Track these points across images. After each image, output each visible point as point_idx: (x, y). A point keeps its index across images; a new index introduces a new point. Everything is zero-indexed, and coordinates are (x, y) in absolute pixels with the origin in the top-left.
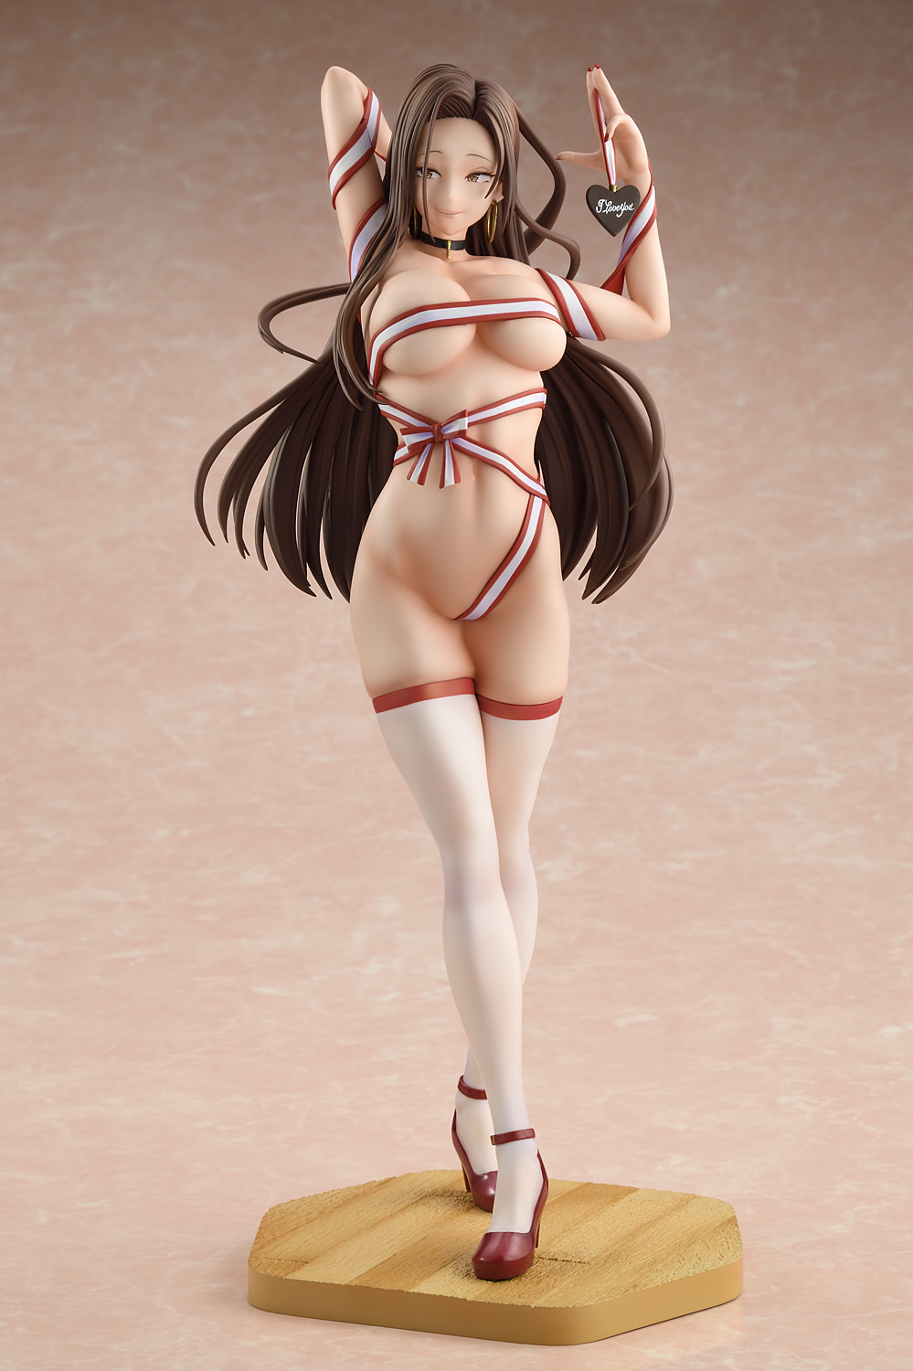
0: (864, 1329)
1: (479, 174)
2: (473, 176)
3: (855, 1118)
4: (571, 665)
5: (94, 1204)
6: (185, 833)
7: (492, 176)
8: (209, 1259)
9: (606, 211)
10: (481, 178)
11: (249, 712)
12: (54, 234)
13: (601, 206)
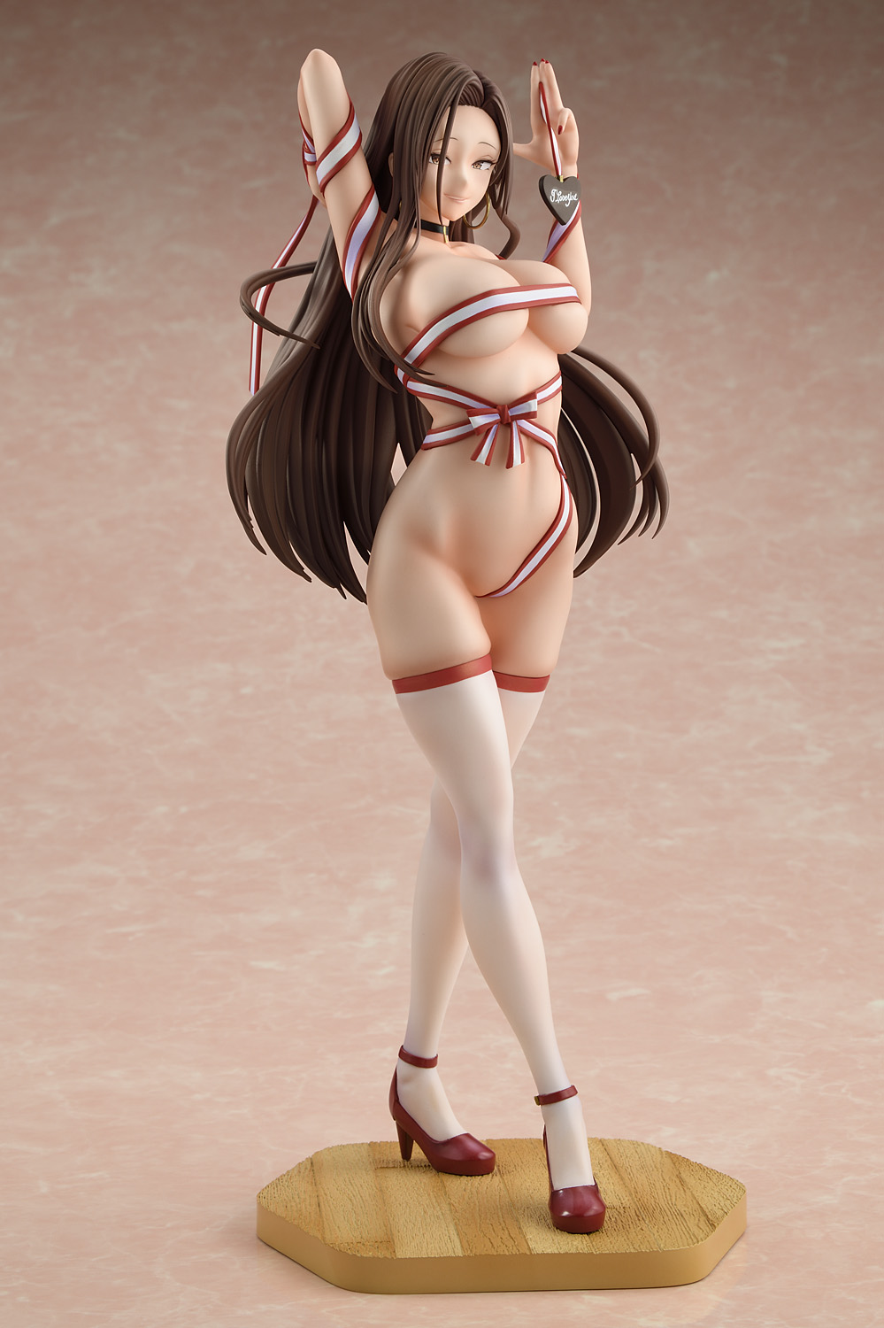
0: (852, 1298)
1: (483, 161)
2: (478, 163)
3: (843, 1091)
4: (563, 644)
5: (94, 1175)
6: (184, 809)
7: (493, 164)
8: (207, 1229)
9: (558, 201)
10: (485, 166)
11: (247, 690)
12: (55, 220)
13: (554, 195)
